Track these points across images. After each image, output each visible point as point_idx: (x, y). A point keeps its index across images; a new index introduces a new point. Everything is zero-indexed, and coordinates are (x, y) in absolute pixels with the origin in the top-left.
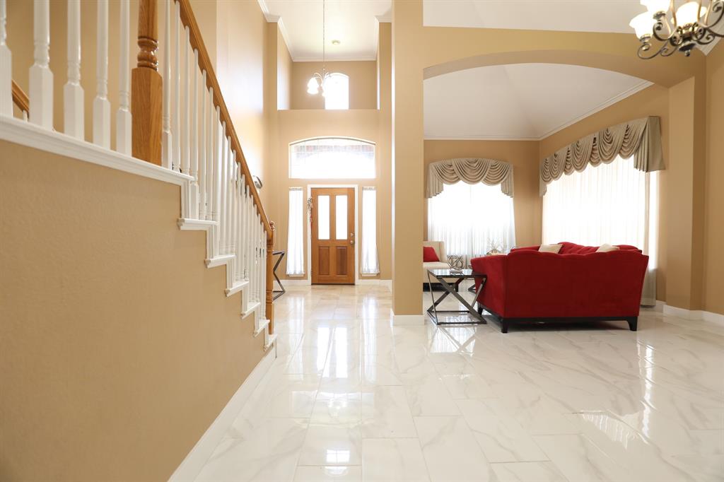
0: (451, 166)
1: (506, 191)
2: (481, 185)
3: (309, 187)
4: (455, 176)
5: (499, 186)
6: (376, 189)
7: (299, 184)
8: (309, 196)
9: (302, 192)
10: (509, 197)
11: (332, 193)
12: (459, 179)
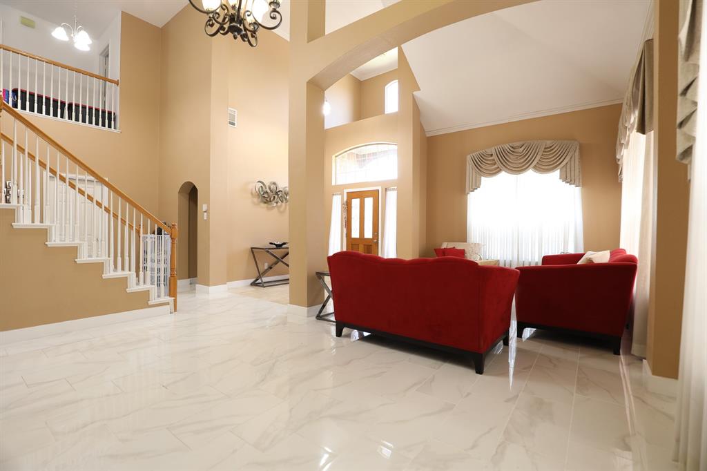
0: (492, 155)
1: (567, 178)
2: (530, 174)
3: (346, 191)
4: (496, 166)
5: (557, 173)
6: (397, 190)
7: (340, 189)
8: (345, 199)
9: (340, 196)
10: (573, 186)
11: (362, 195)
12: (501, 170)
